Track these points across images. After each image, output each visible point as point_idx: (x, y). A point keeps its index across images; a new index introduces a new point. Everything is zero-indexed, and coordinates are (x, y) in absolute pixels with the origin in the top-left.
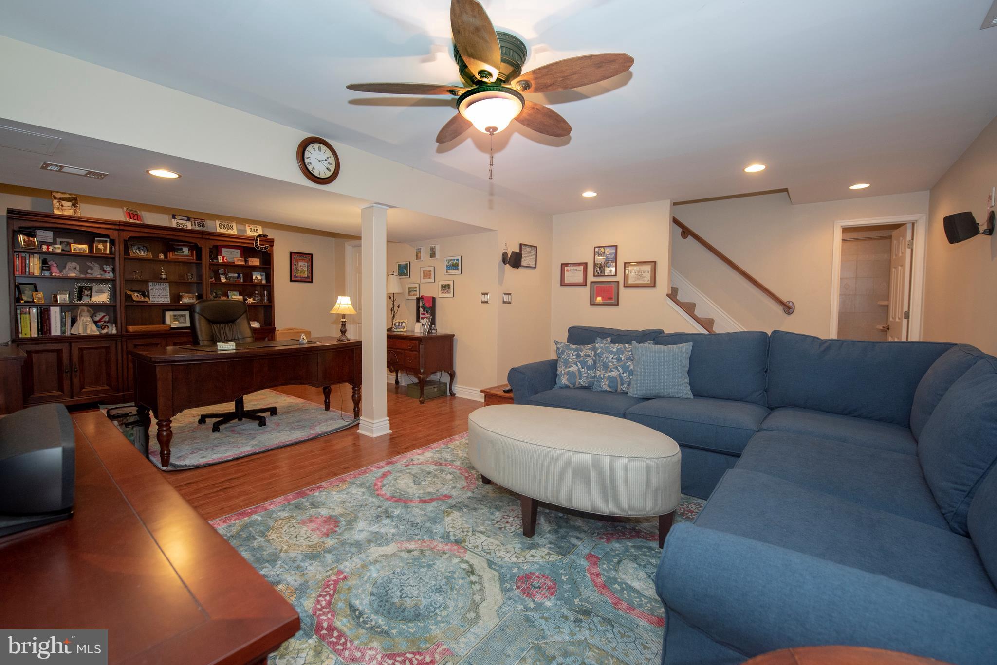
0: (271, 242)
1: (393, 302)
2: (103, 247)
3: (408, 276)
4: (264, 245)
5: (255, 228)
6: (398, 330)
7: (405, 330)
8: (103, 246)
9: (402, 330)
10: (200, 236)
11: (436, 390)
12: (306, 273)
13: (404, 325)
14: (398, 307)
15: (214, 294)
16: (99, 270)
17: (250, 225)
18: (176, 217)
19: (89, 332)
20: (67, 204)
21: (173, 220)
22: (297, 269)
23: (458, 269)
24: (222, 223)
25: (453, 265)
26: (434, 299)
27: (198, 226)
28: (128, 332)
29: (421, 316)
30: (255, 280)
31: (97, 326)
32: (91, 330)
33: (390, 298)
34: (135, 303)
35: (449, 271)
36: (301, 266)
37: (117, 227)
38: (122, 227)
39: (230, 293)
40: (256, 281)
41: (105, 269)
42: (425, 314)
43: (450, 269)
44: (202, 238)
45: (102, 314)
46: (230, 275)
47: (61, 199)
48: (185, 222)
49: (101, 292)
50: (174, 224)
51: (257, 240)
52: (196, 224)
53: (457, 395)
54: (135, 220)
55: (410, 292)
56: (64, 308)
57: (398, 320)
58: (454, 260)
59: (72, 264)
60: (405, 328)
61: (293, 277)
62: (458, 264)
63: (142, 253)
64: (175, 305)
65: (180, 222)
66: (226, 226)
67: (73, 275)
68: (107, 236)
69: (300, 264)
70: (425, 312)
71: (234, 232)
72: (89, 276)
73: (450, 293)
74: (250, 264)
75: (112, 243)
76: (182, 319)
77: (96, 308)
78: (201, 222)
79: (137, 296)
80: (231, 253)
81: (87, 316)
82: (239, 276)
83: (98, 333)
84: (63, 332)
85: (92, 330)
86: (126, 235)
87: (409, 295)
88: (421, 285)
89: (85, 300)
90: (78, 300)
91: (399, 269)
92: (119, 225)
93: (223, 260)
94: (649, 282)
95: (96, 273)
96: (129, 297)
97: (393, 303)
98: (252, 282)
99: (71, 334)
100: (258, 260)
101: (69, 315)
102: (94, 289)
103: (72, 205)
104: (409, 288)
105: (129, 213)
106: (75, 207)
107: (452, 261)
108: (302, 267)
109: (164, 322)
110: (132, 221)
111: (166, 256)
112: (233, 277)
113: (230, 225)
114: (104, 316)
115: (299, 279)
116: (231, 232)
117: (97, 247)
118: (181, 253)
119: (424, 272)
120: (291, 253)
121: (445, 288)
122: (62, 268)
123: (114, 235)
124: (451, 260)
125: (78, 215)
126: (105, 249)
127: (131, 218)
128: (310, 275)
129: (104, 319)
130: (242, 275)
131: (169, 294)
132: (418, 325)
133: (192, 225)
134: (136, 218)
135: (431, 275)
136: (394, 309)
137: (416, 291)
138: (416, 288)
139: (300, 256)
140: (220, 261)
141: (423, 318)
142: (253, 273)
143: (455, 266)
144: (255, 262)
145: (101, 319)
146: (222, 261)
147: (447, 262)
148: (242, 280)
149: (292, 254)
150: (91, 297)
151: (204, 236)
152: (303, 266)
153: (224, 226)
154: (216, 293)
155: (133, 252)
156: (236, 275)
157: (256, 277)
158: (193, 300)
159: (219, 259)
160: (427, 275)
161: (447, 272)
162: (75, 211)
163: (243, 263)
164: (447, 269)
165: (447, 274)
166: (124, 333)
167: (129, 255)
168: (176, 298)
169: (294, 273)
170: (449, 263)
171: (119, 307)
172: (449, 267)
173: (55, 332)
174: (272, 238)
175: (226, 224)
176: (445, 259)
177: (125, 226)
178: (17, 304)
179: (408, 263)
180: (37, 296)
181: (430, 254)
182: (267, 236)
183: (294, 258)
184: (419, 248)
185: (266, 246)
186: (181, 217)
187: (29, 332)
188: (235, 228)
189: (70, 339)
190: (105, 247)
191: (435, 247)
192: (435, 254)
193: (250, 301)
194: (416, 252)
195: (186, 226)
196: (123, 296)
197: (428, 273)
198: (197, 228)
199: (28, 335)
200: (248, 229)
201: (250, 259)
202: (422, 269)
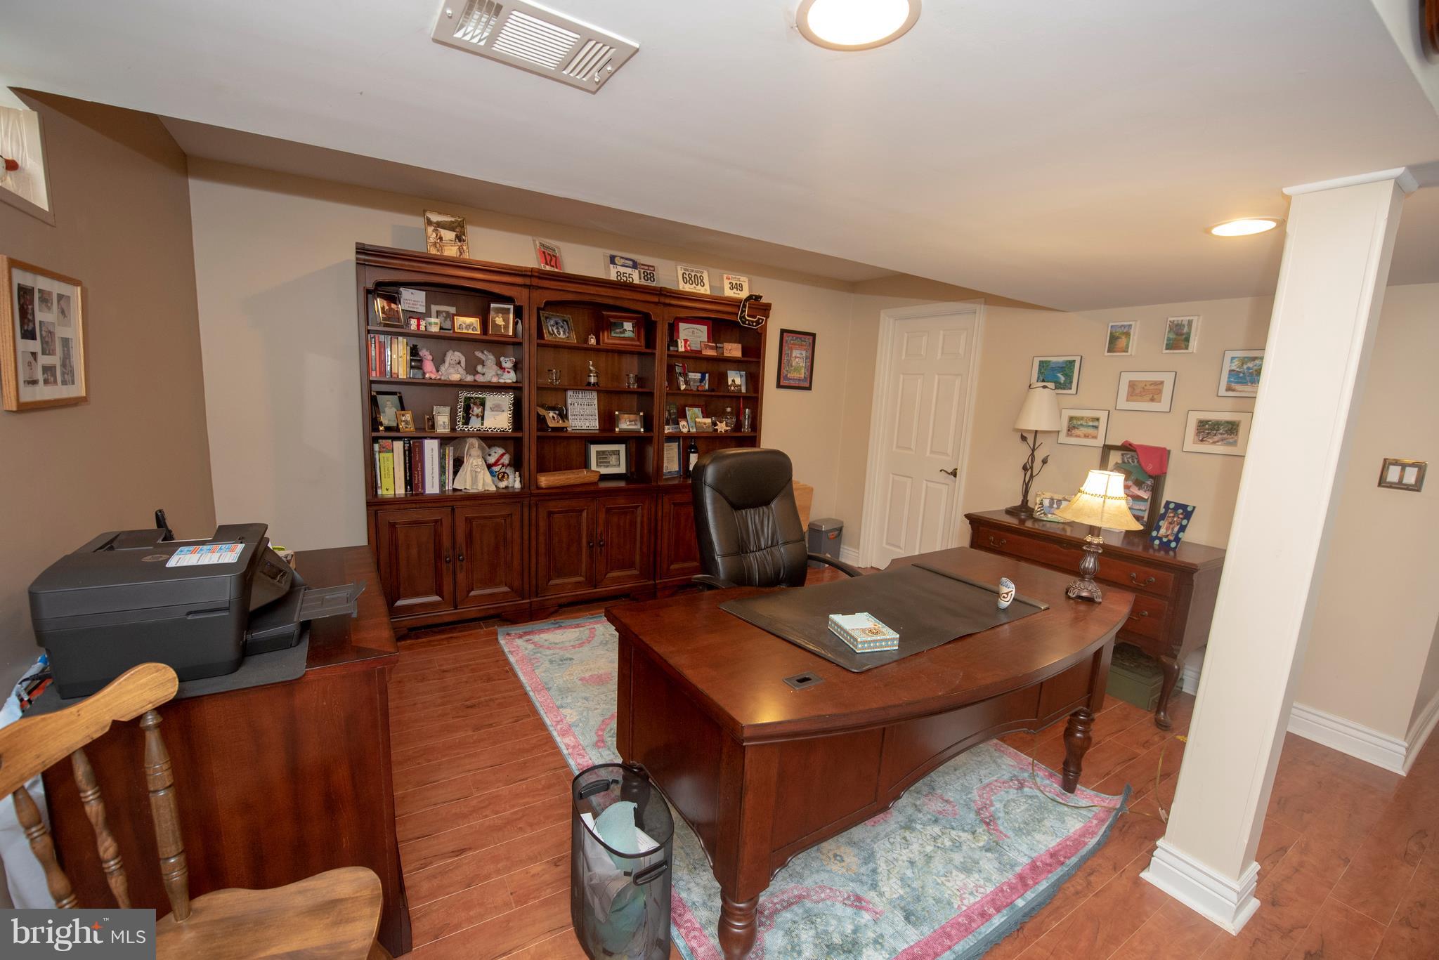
0: (766, 309)
1: (1033, 450)
2: (503, 323)
3: (1073, 391)
4: (755, 317)
5: (738, 283)
6: (1050, 517)
8: (504, 320)
10: (656, 299)
12: (803, 371)
13: (1063, 506)
14: (1044, 461)
16: (495, 367)
17: (730, 276)
18: (617, 260)
19: (480, 488)
21: (612, 266)
22: (789, 364)
24: (687, 273)
27: (644, 279)
28: (538, 485)
30: (731, 386)
31: (492, 473)
33: (1024, 438)
34: (550, 432)
35: (1238, 387)
36: (796, 357)
37: (527, 281)
38: (535, 282)
39: (690, 411)
40: (733, 388)
41: (504, 365)
44: (659, 303)
45: (500, 451)
46: (691, 375)
48: (629, 271)
49: (498, 408)
50: (613, 274)
51: (744, 306)
52: (644, 276)
54: (553, 267)
56: (444, 441)
57: (1048, 495)
61: (782, 379)
64: (607, 434)
65: (622, 270)
66: (693, 279)
68: (508, 299)
69: (796, 353)
71: (705, 290)
72: (480, 379)
73: (1233, 444)
74: (725, 355)
75: (518, 313)
76: (613, 459)
77: (490, 440)
78: (649, 272)
79: (553, 417)
80: (693, 331)
82: (702, 380)
83: (493, 489)
84: (442, 485)
86: (542, 297)
88: (1114, 414)
89: (475, 424)
90: (464, 424)
91: (1040, 372)
92: (531, 276)
93: (684, 346)
95: (489, 373)
96: (542, 420)
99: (455, 490)
100: (740, 346)
101: (450, 452)
102: (488, 404)
103: (457, 236)
104: (1071, 419)
105: (544, 253)
106: (460, 241)
107: (1255, 362)
108: (797, 360)
109: (586, 465)
110: (548, 268)
112: (696, 381)
113: (699, 275)
114: (502, 455)
115: (793, 383)
116: (699, 289)
117: (494, 322)
119: (1132, 385)
120: (783, 330)
121: (1216, 429)
122: (439, 362)
123: (521, 296)
124: (1251, 359)
125: (466, 256)
126: (506, 327)
127: (549, 263)
128: (808, 374)
129: (502, 461)
130: (707, 375)
131: (597, 411)
133: (640, 278)
134: (553, 263)
135: (1160, 392)
138: (1098, 419)
139: (797, 338)
140: (678, 349)
144: (733, 350)
145: (498, 460)
146: (681, 349)
147: (1236, 362)
148: (707, 387)
149: (785, 334)
150: (483, 419)
151: (663, 300)
152: (798, 358)
153: (690, 279)
155: (549, 332)
156: (698, 376)
157: (733, 381)
158: (636, 424)
159: (679, 344)
160: (1143, 391)
161: (1230, 389)
162: (461, 250)
163: (714, 353)
164: (1229, 382)
165: (1231, 394)
166: (533, 489)
167: (544, 339)
168: (608, 420)
169: (784, 372)
170: (1245, 367)
171: (526, 440)
172: (1242, 375)
173: (432, 487)
174: (770, 302)
175: (693, 274)
176: (1229, 355)
177: (540, 278)
178: (374, 434)
179: (1078, 359)
180: (403, 418)
181: (1169, 339)
182: (761, 297)
183: (787, 341)
184: (1128, 323)
185: (759, 319)
186: (623, 261)
187: (393, 485)
188: (706, 281)
189: (452, 501)
190: (506, 321)
191: (1190, 323)
192: (1187, 340)
193: (722, 428)
194: (1111, 333)
195: (631, 279)
196: (534, 419)
197: (1152, 387)
198: (644, 282)
199: (391, 492)
200: (727, 285)
201: (726, 345)
202: (1128, 377)
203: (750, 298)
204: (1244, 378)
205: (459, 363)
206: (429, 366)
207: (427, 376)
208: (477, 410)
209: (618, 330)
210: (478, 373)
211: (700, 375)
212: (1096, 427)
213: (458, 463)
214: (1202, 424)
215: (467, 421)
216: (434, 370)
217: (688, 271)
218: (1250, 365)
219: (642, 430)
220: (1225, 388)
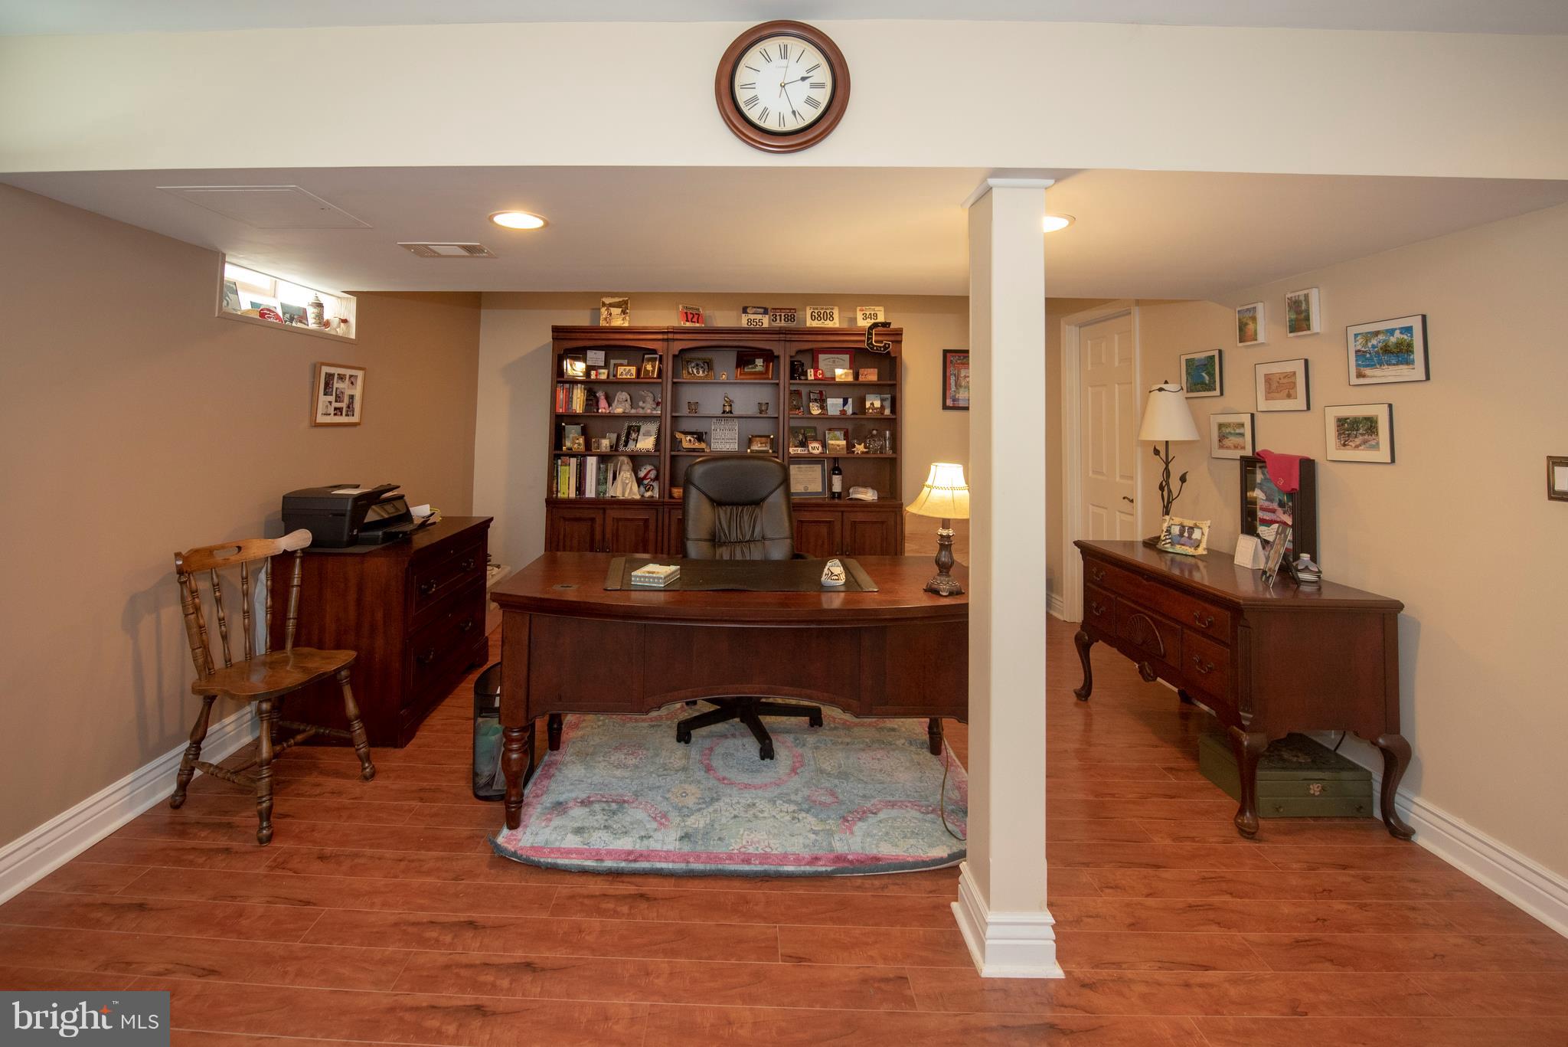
0: (899, 333)
1: (1167, 463)
2: (651, 368)
3: (1217, 392)
4: (881, 342)
5: (873, 313)
6: (1178, 549)
7: (1201, 551)
8: (652, 366)
9: (1190, 551)
13: (1197, 535)
14: (1183, 479)
15: (801, 437)
17: (864, 308)
18: (749, 309)
20: (616, 311)
21: (743, 315)
22: (956, 384)
23: (1409, 362)
24: (816, 311)
25: (1386, 350)
26: (1307, 467)
27: (785, 320)
28: (674, 498)
30: (869, 408)
33: (1157, 452)
34: (685, 452)
35: (1368, 372)
36: (965, 377)
37: (668, 337)
38: (674, 336)
39: (829, 434)
42: (1273, 511)
43: (1372, 366)
44: (780, 341)
45: (647, 468)
46: (829, 401)
47: (609, 304)
48: (759, 317)
49: (648, 434)
50: (744, 321)
51: (870, 334)
52: (783, 318)
54: (695, 322)
55: (1222, 438)
56: (603, 459)
57: (1177, 520)
58: (1391, 332)
59: (623, 396)
60: (1203, 545)
61: (947, 400)
62: (1410, 345)
63: (701, 372)
64: (745, 453)
65: (753, 317)
66: (822, 316)
67: (619, 411)
69: (965, 372)
71: (835, 323)
72: (641, 412)
73: (1374, 447)
74: (862, 380)
77: (640, 458)
78: (790, 314)
79: (690, 440)
80: (834, 362)
81: (628, 471)
82: (845, 404)
84: (600, 493)
85: (632, 492)
86: (679, 347)
87: (1221, 447)
88: (1260, 417)
89: (631, 446)
90: (622, 446)
91: (1188, 373)
92: (670, 333)
93: (815, 375)
95: (648, 408)
96: (678, 444)
97: (1167, 469)
98: (865, 413)
100: (876, 370)
102: (642, 430)
103: (622, 311)
104: (1221, 426)
105: (686, 313)
106: (624, 313)
107: (1381, 337)
110: (689, 324)
112: (834, 407)
113: (828, 311)
114: (650, 471)
115: (960, 404)
116: (829, 324)
117: (645, 368)
118: (752, 368)
119: (1269, 378)
120: (946, 352)
121: (1355, 429)
123: (662, 347)
124: (1377, 333)
125: (629, 324)
126: (653, 371)
127: (688, 321)
129: (649, 476)
130: (849, 401)
131: (737, 436)
133: (771, 320)
134: (695, 319)
135: (1294, 385)
136: (1168, 484)
137: (1242, 435)
139: (963, 358)
140: (809, 378)
141: (1268, 523)
142: (868, 396)
143: (1399, 353)
144: (871, 375)
145: (645, 475)
146: (814, 378)
147: (1360, 340)
148: (850, 411)
149: (949, 354)
151: (783, 337)
152: (968, 377)
153: (819, 316)
154: (803, 436)
155: (688, 372)
156: (840, 401)
157: (873, 404)
158: (766, 446)
159: (809, 375)
160: (1279, 386)
161: (1360, 375)
162: (625, 321)
163: (850, 379)
164: (1358, 365)
165: (1362, 381)
166: (667, 499)
168: (746, 443)
169: (950, 392)
170: (1370, 345)
171: (664, 458)
172: (1368, 355)
173: (590, 492)
174: (900, 327)
175: (822, 312)
176: (1352, 331)
177: (678, 333)
178: (558, 452)
179: (1216, 353)
180: (577, 441)
181: (1291, 321)
182: (889, 324)
183: (952, 361)
184: (1252, 306)
185: (885, 344)
186: (755, 309)
187: (567, 490)
188: (836, 315)
189: (603, 504)
190: (654, 367)
191: (1306, 297)
192: (1307, 319)
193: (858, 449)
194: (1239, 320)
195: (760, 324)
196: (671, 444)
197: (1285, 381)
198: (783, 324)
199: (566, 496)
200: (859, 316)
201: (861, 371)
202: (1263, 370)
203: (875, 325)
204: (1371, 359)
206: (603, 403)
207: (600, 411)
208: (634, 435)
209: (750, 366)
211: (842, 400)
214: (1341, 422)
215: (626, 444)
216: (607, 405)
217: (817, 309)
218: (1374, 342)
219: (770, 451)
220: (1355, 374)
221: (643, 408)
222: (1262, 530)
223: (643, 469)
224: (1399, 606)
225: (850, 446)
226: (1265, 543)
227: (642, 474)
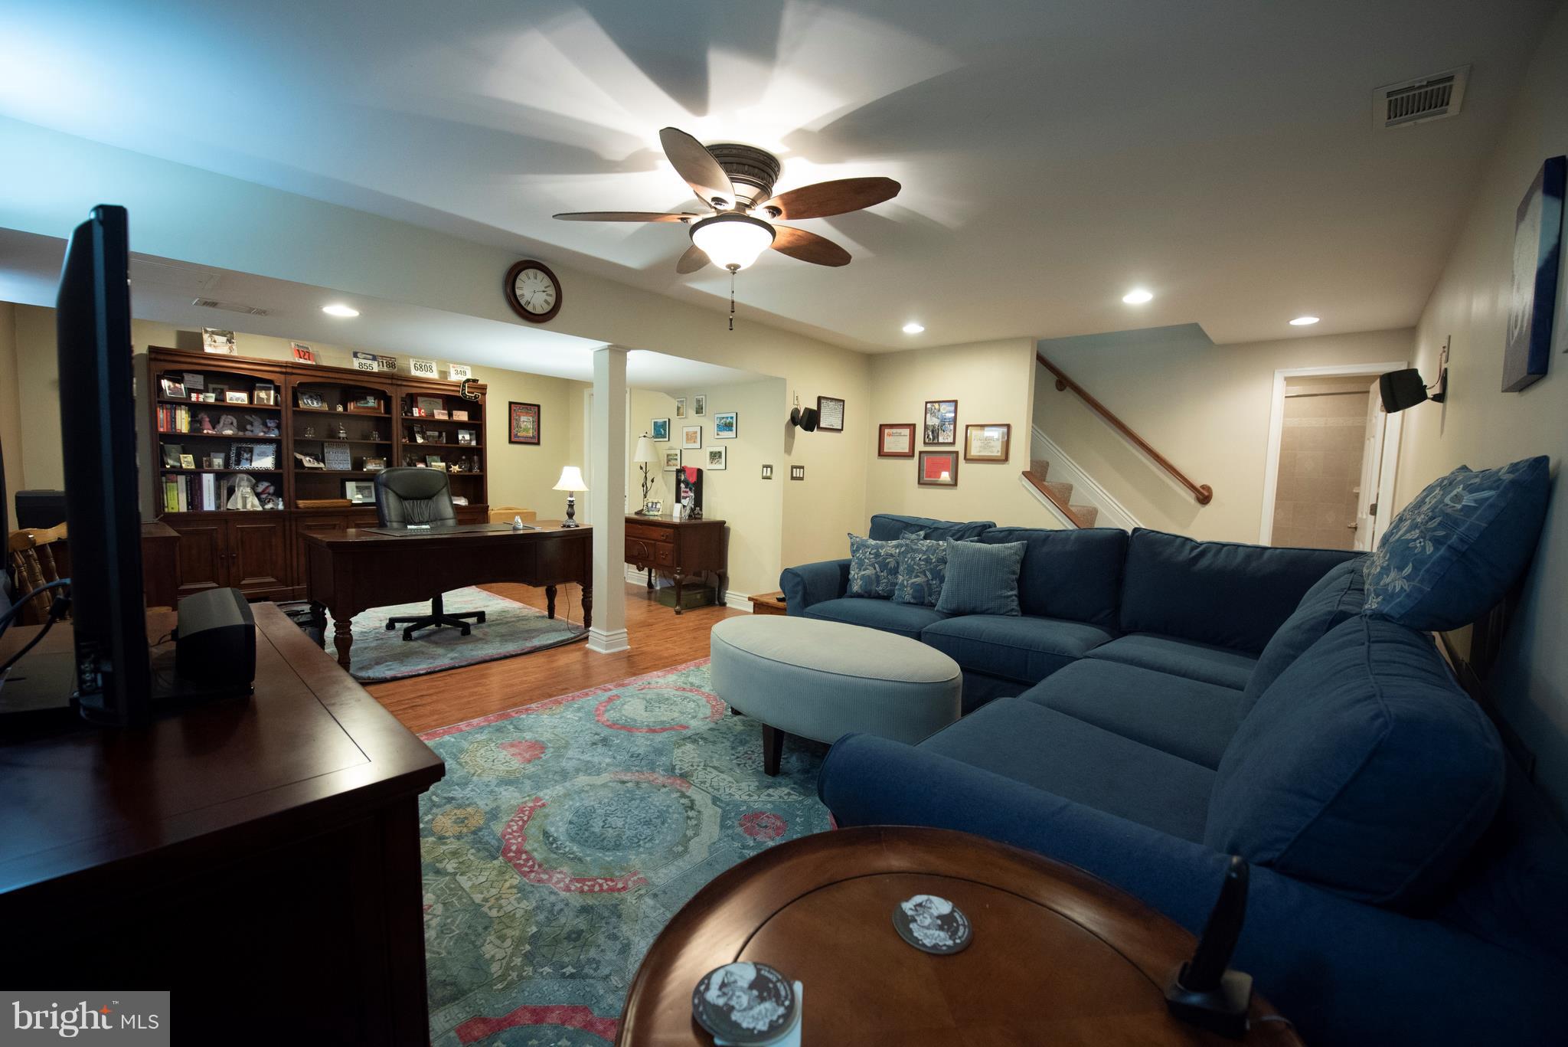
0: (483, 389)
1: (646, 473)
2: (266, 397)
3: (667, 439)
4: (473, 393)
5: (463, 370)
6: (651, 513)
7: (660, 513)
8: (266, 395)
9: (656, 513)
10: (390, 381)
11: (699, 596)
12: (531, 431)
13: (658, 506)
14: (652, 481)
15: (408, 460)
17: (456, 366)
18: (359, 355)
19: (249, 507)
20: (221, 340)
21: (355, 359)
22: (518, 426)
23: (732, 430)
24: (418, 364)
25: (726, 425)
27: (387, 366)
28: (297, 507)
29: (683, 494)
30: (461, 441)
31: (259, 499)
32: (253, 506)
33: (641, 468)
34: (306, 470)
35: (720, 433)
36: (524, 421)
37: (284, 370)
38: (289, 370)
39: (429, 459)
41: (269, 425)
43: (722, 431)
44: (392, 384)
45: (266, 484)
46: (429, 433)
47: (213, 333)
48: (369, 362)
49: (264, 455)
50: (355, 364)
51: (464, 386)
52: (385, 364)
53: (728, 605)
55: (668, 461)
56: (220, 476)
57: (650, 500)
58: (727, 418)
59: (226, 419)
61: (512, 437)
62: (732, 424)
63: (315, 403)
64: (357, 473)
65: (364, 361)
66: (423, 367)
67: (228, 432)
68: (270, 382)
69: (523, 418)
70: (688, 490)
71: (434, 375)
72: (248, 434)
73: (721, 463)
74: (454, 419)
75: (277, 390)
76: (366, 492)
78: (390, 361)
79: (310, 460)
80: (430, 404)
81: (248, 487)
82: (440, 435)
83: (260, 509)
84: (218, 506)
85: (253, 504)
86: (297, 380)
87: (668, 465)
88: (683, 452)
91: (655, 429)
92: (286, 367)
93: (419, 413)
94: (999, 454)
96: (299, 463)
97: (646, 476)
98: (458, 443)
99: (228, 509)
100: (466, 413)
103: (227, 341)
104: (668, 455)
105: (298, 350)
106: (230, 343)
107: (724, 420)
109: (343, 495)
110: (302, 361)
111: (345, 409)
112: (433, 437)
113: (427, 365)
114: (267, 487)
115: (522, 440)
116: (429, 375)
117: (258, 396)
118: (365, 404)
119: (687, 434)
120: (511, 403)
121: (715, 456)
122: (214, 424)
123: (278, 379)
124: (723, 418)
125: (235, 353)
126: (268, 399)
127: (301, 358)
128: (536, 433)
129: (268, 491)
130: (444, 434)
131: (349, 458)
132: (678, 506)
133: (379, 366)
134: (306, 357)
135: (696, 437)
136: (646, 483)
138: (676, 455)
139: (523, 408)
140: (415, 415)
141: (685, 498)
142: (459, 431)
143: (728, 426)
144: (462, 416)
145: (265, 490)
146: (418, 415)
147: (718, 420)
148: (444, 441)
149: (512, 405)
150: (251, 461)
151: (394, 382)
152: (526, 422)
153: (421, 368)
154: (410, 458)
155: (304, 402)
156: (436, 434)
157: (464, 437)
158: (380, 466)
159: (414, 412)
160: (690, 438)
161: (718, 435)
162: (231, 349)
163: (446, 418)
164: (717, 430)
165: (718, 437)
166: (293, 509)
167: (299, 407)
168: (358, 464)
169: (514, 431)
170: (720, 422)
171: (285, 476)
172: (720, 427)
173: (209, 504)
174: (484, 384)
175: (423, 364)
176: (715, 416)
177: (292, 367)
178: (164, 469)
179: (667, 420)
180: (186, 460)
181: (696, 409)
182: (478, 380)
183: (515, 410)
184: (682, 398)
185: (475, 395)
186: (364, 355)
187: (177, 505)
188: (434, 368)
189: (226, 517)
190: (268, 396)
191: (703, 400)
192: (702, 408)
193: (454, 469)
194: (677, 405)
195: (372, 368)
196: (292, 464)
197: (693, 435)
198: (385, 369)
199: (175, 510)
200: (452, 371)
201: (455, 412)
202: (686, 430)
203: (468, 381)
205: (232, 423)
210: (247, 430)
212: (676, 459)
213: (231, 491)
214: (712, 454)
215: (238, 462)
217: (419, 362)
218: (722, 421)
220: (715, 434)
221: (252, 431)
222: (683, 501)
223: (260, 486)
224: (724, 522)
225: (448, 467)
226: (684, 506)
227: (260, 489)
